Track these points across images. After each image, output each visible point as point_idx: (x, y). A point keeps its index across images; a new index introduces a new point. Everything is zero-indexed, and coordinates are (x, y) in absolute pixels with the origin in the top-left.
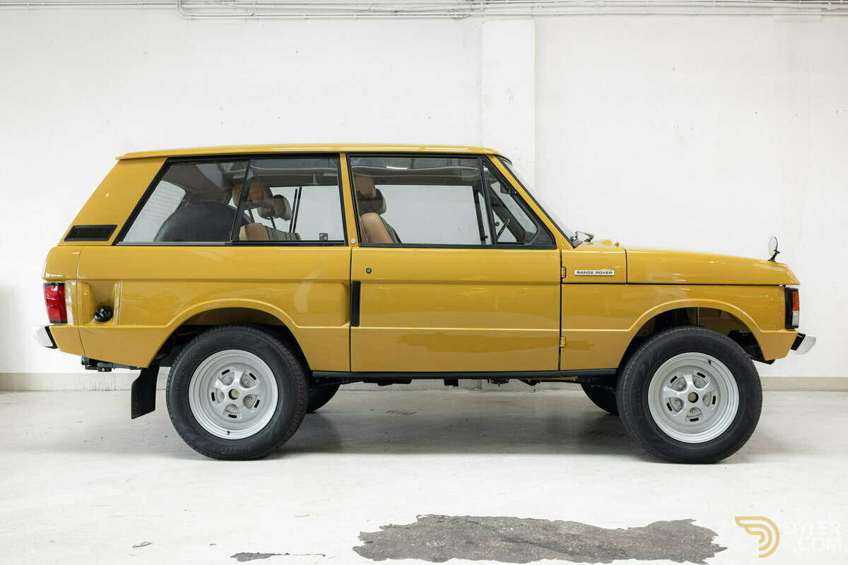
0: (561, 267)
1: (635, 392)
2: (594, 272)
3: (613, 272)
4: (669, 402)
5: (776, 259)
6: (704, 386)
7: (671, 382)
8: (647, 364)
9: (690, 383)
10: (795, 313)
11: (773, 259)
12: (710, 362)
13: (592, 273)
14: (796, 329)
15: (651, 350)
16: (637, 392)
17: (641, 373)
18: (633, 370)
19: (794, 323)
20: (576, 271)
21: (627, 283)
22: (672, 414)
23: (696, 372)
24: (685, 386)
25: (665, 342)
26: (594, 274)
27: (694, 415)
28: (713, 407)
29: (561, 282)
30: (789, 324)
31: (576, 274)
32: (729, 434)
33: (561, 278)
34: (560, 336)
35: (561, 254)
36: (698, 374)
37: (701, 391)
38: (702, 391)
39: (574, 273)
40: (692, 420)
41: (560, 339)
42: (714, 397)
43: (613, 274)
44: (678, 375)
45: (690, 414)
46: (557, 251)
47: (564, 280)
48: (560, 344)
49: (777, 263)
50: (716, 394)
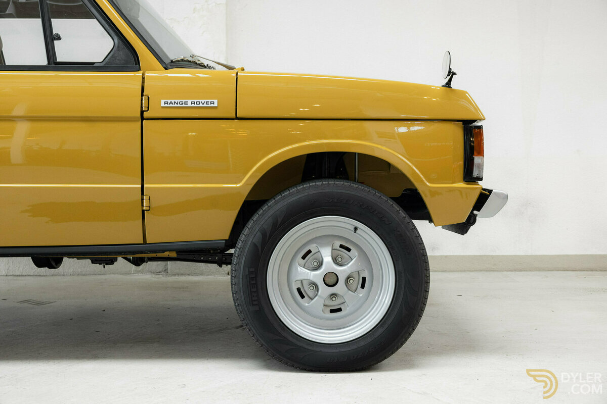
0: (142, 95)
1: (247, 273)
2: (189, 102)
3: (216, 101)
4: (299, 286)
5: (453, 84)
6: (348, 264)
7: (304, 258)
8: (264, 235)
9: (327, 259)
10: (477, 160)
11: (448, 84)
12: (356, 229)
13: (186, 103)
14: (480, 182)
15: (271, 212)
16: (250, 273)
17: (255, 245)
18: (245, 242)
19: (475, 174)
20: (163, 102)
21: (237, 118)
22: (305, 302)
23: (337, 244)
24: (321, 264)
25: (290, 201)
26: (189, 105)
27: (335, 304)
28: (362, 293)
29: (142, 118)
30: (470, 174)
31: (163, 105)
32: (381, 331)
33: (142, 112)
34: (143, 194)
35: (143, 78)
36: (341, 246)
37: (342, 271)
38: (344, 271)
39: (161, 104)
40: (332, 311)
41: (142, 199)
42: (364, 279)
43: (216, 105)
44: (312, 247)
45: (329, 302)
46: (140, 74)
47: (146, 115)
48: (142, 206)
49: (454, 90)
50: (366, 274)
